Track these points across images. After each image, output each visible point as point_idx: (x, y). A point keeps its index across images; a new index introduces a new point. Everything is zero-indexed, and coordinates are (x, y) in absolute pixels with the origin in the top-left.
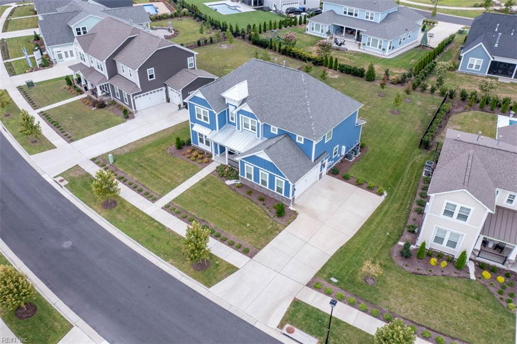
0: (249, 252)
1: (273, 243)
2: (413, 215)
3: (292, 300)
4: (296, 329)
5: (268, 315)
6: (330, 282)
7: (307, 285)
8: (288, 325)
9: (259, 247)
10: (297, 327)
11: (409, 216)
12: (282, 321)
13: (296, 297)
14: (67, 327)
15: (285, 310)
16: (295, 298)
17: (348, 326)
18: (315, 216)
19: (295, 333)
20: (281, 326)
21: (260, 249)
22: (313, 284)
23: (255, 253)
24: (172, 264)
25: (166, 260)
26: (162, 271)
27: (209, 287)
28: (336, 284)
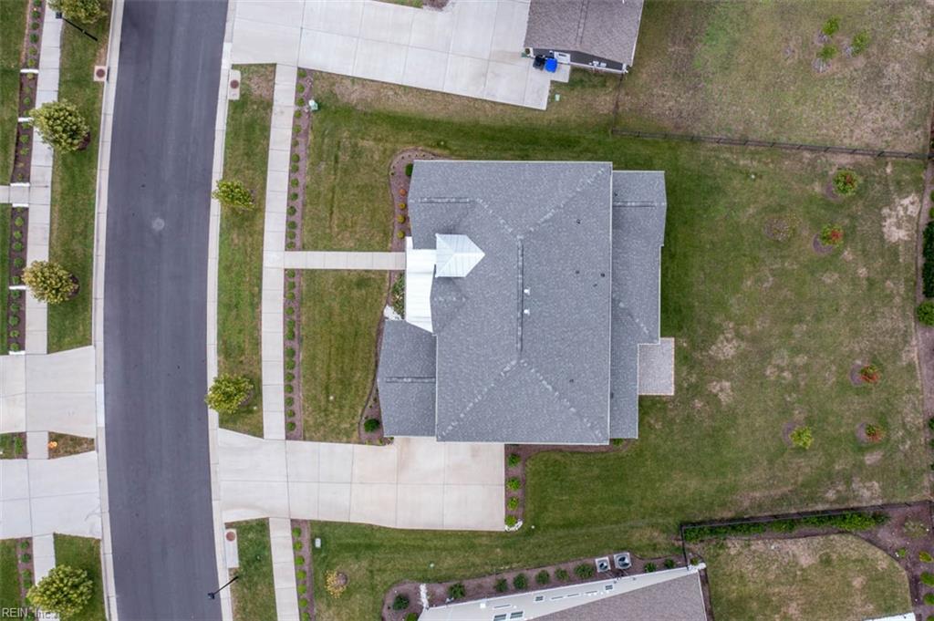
0: (292, 431)
1: (324, 446)
2: (490, 581)
3: (263, 517)
4: (235, 541)
5: (233, 506)
6: (313, 542)
7: (292, 520)
8: (234, 531)
9: (307, 435)
10: (238, 541)
11: (484, 576)
12: (233, 523)
13: (270, 519)
14: (85, 341)
15: (248, 518)
16: (268, 519)
17: (271, 585)
18: (402, 465)
19: (231, 543)
20: (229, 526)
21: (305, 439)
22: (297, 526)
23: (295, 439)
24: (219, 362)
25: (219, 352)
26: (205, 361)
27: (221, 427)
28: (314, 549)
